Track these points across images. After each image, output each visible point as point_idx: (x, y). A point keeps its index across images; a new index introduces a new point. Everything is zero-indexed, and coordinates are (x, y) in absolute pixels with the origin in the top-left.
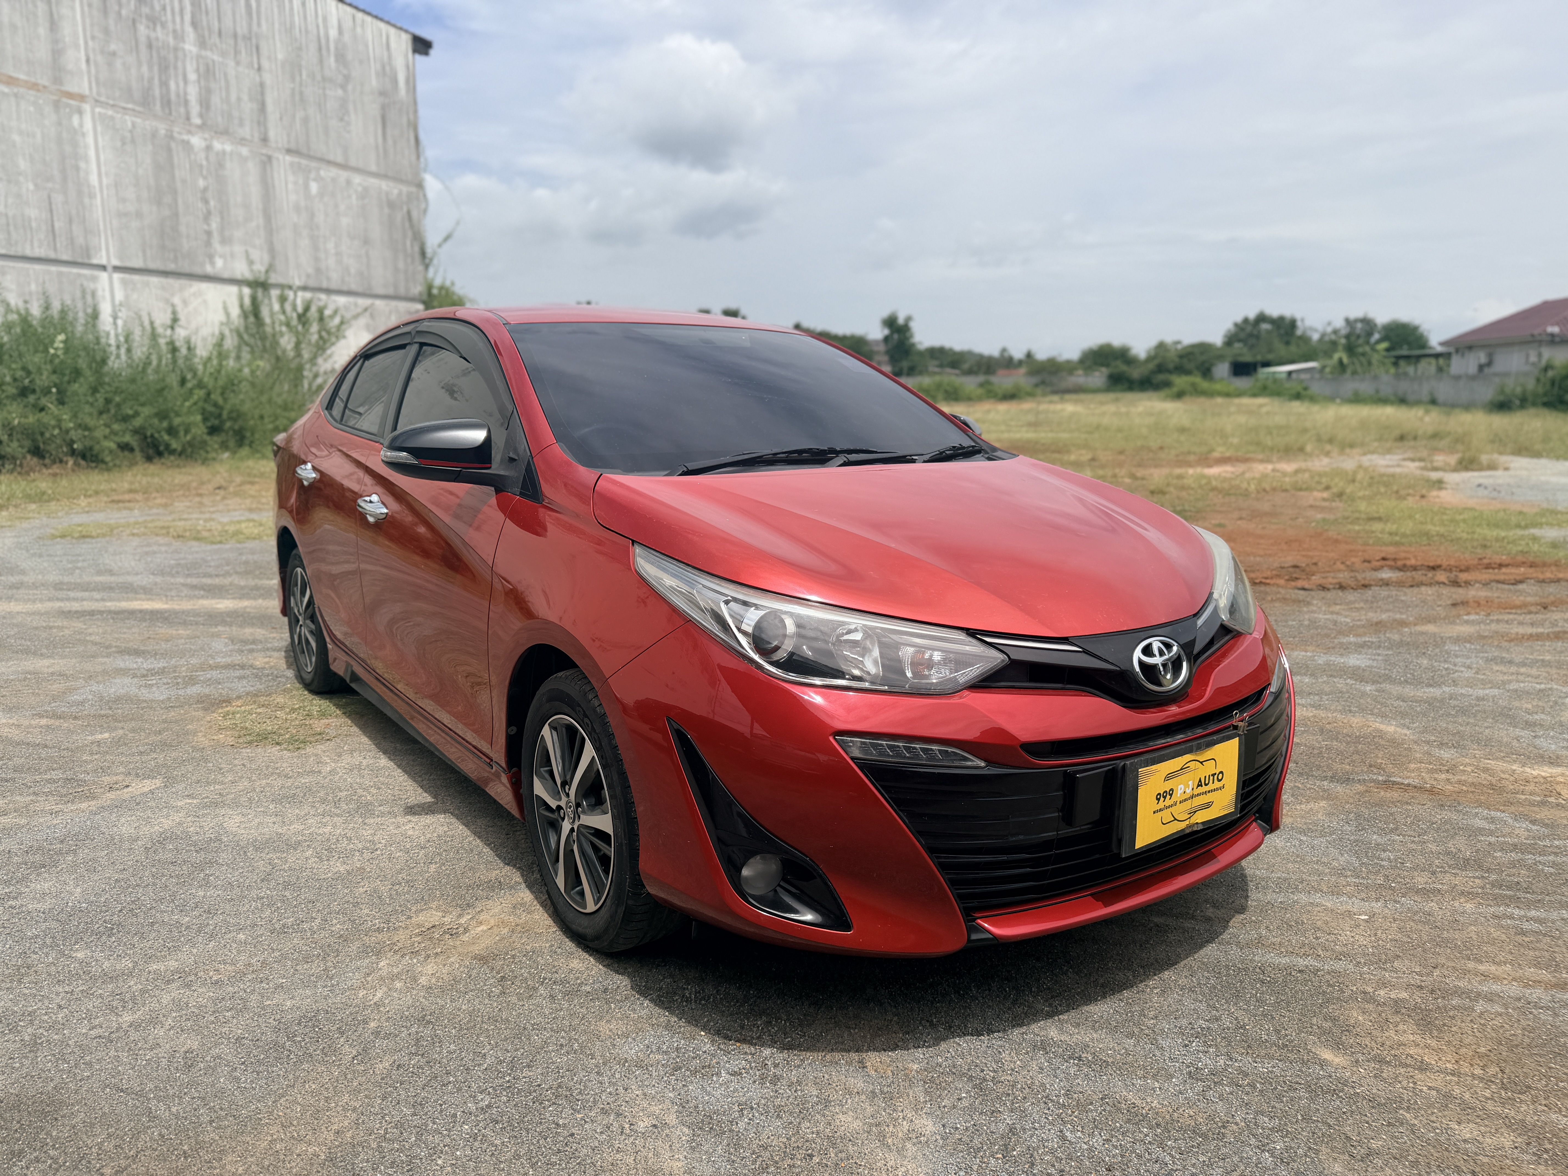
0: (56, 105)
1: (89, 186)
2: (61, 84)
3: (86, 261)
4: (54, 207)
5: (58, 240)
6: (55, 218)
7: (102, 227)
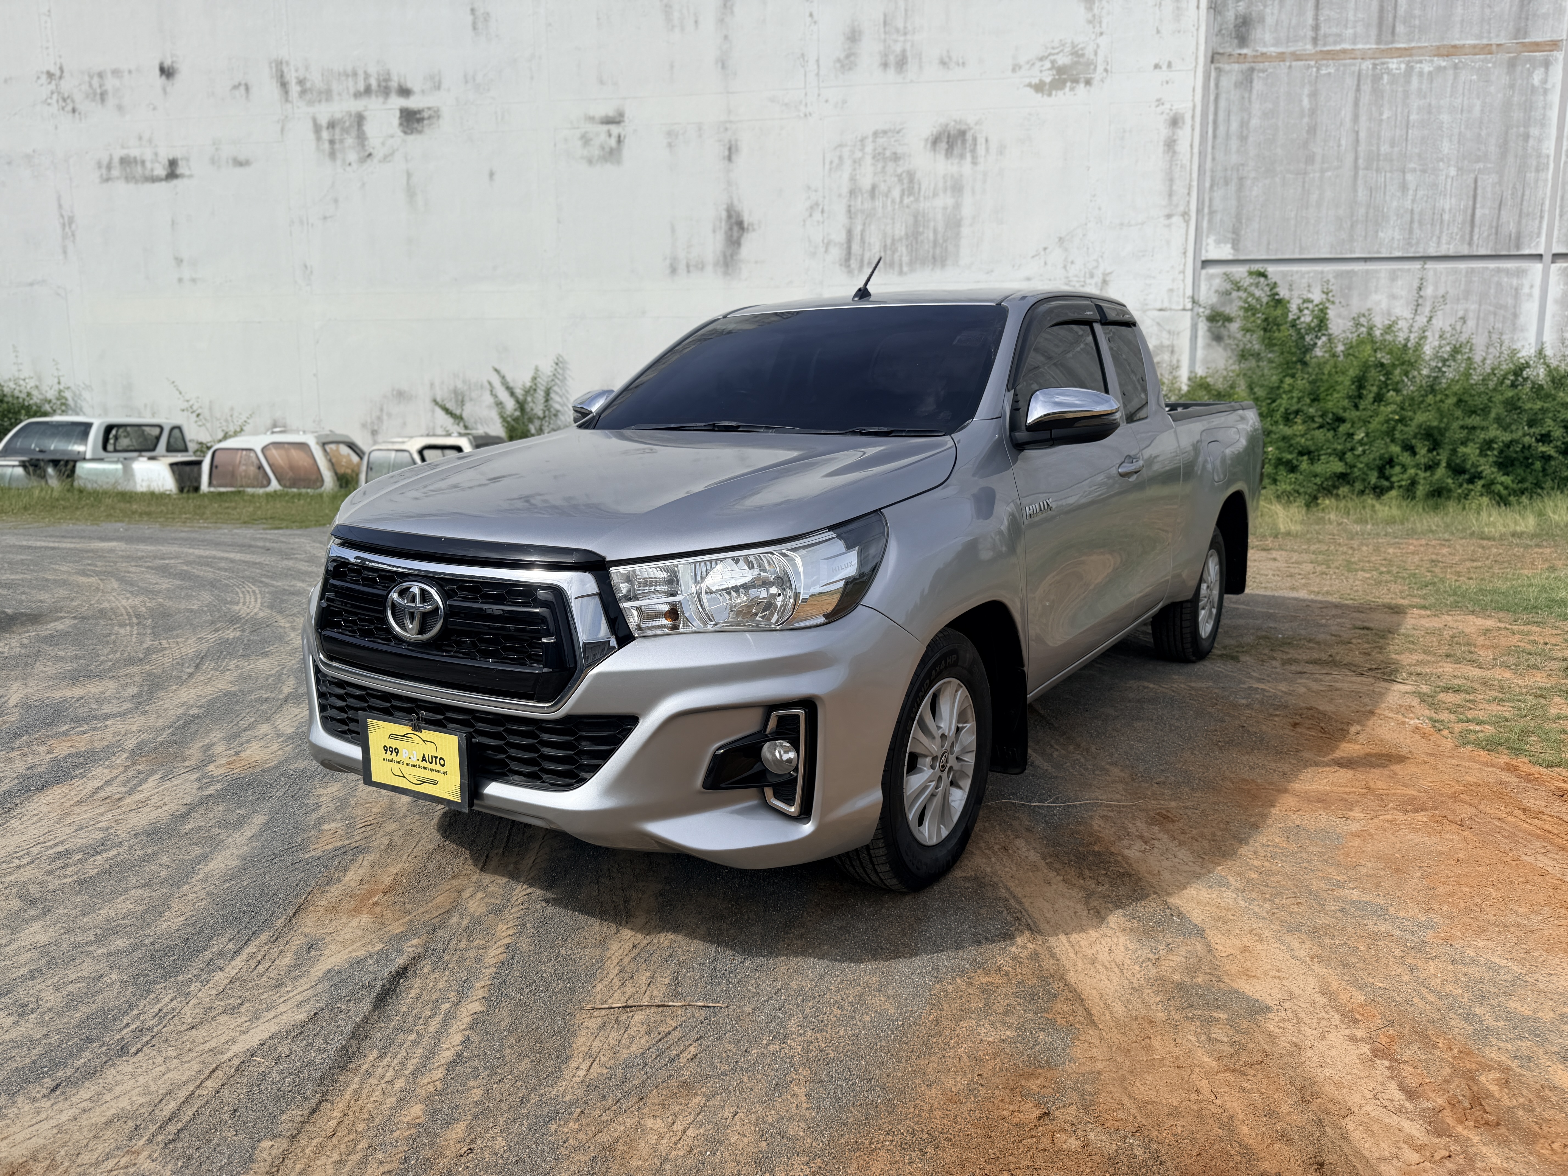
0: (1512, 65)
1: (1539, 156)
2: (1526, 34)
3: (1514, 252)
4: (1479, 191)
5: (1476, 230)
6: (1478, 205)
7: (1547, 207)
